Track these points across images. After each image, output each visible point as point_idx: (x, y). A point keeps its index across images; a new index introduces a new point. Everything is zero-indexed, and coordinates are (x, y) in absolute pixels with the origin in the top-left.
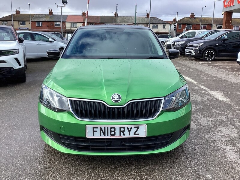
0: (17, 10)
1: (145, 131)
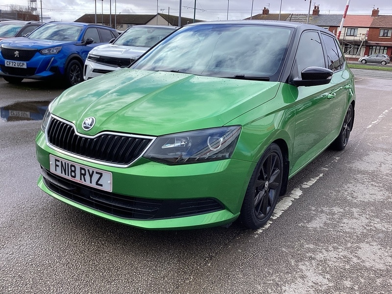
0: (265, 8)
1: (109, 182)
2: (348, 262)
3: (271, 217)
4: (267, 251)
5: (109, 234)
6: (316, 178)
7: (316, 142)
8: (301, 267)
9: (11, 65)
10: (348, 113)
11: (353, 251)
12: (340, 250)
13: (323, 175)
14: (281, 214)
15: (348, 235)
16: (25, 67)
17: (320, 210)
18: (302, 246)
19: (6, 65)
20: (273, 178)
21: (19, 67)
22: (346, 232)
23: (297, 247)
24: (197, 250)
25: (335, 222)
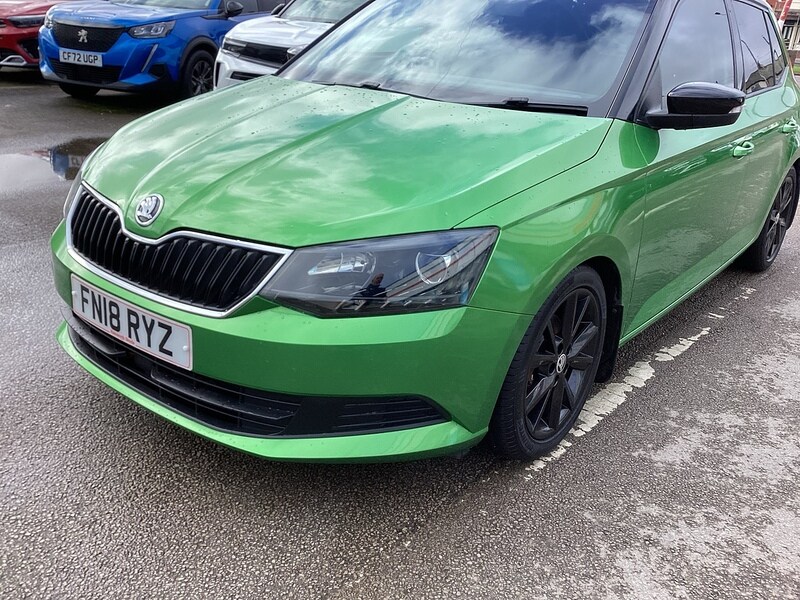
1: (185, 347)
2: (736, 557)
3: (572, 431)
4: (547, 516)
5: (198, 454)
6: (692, 338)
7: (705, 251)
8: (620, 563)
9: (71, 60)
10: (783, 187)
11: (752, 528)
12: (721, 525)
13: (710, 332)
14: (595, 423)
15: (746, 487)
16: (99, 63)
17: (688, 417)
18: (631, 508)
19: (62, 60)
20: (577, 348)
21: (88, 63)
22: (743, 480)
23: (619, 511)
24: (386, 505)
25: (719, 452)
